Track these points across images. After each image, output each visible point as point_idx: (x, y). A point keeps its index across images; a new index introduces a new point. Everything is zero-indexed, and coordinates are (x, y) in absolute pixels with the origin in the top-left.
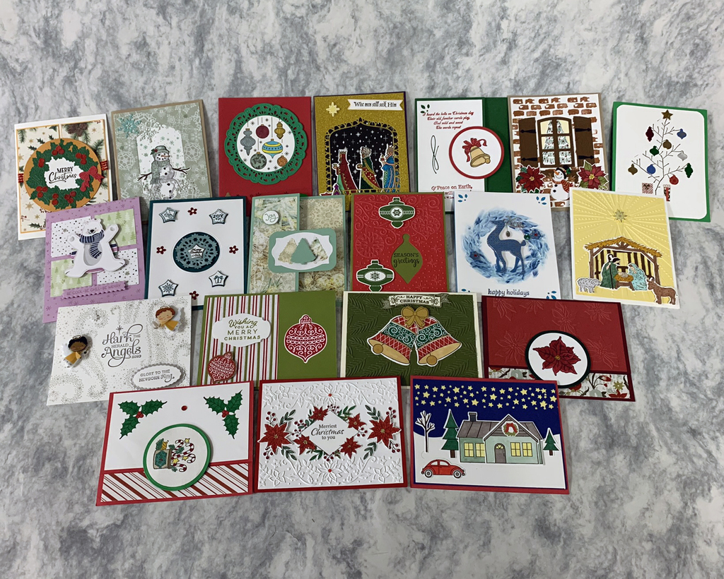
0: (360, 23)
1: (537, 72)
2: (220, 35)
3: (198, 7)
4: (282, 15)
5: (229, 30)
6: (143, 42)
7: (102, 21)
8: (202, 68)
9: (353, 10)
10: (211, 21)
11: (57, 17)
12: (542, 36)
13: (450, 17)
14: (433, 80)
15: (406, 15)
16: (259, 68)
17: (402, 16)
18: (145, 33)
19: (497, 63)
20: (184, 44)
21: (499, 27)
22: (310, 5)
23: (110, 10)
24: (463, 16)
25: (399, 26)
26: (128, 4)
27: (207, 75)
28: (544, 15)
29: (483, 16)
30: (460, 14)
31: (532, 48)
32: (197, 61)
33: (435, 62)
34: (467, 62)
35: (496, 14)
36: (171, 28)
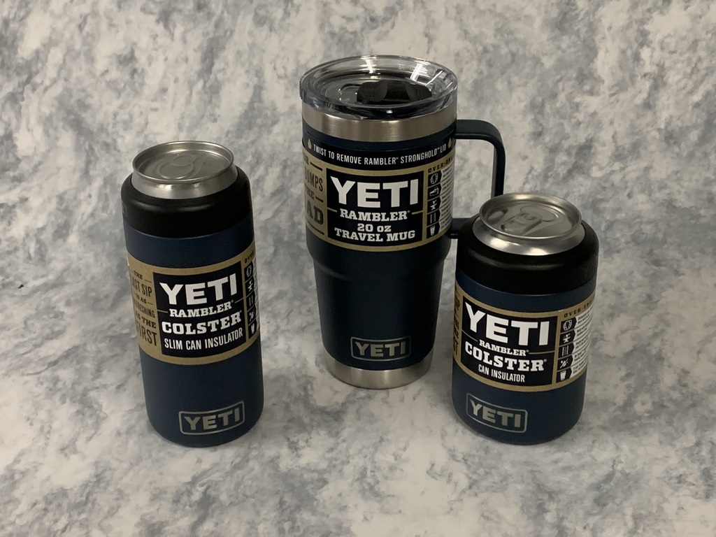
0: (436, 44)
1: (699, 121)
2: (238, 52)
3: (213, 14)
4: (327, 29)
5: (252, 46)
6: (129, 56)
7: (81, 27)
8: (205, 93)
9: (427, 27)
10: (229, 33)
11: (22, 19)
12: (704, 72)
13: (566, 41)
14: (541, 125)
15: (502, 36)
16: (286, 97)
17: (495, 36)
18: (135, 44)
19: (637, 106)
20: (187, 60)
21: (637, 58)
22: (368, 18)
23: (95, 13)
24: (584, 41)
25: (491, 49)
26: (119, 7)
27: (210, 102)
28: (702, 44)
29: (613, 40)
30: (579, 37)
31: (689, 88)
32: (200, 84)
33: (543, 100)
34: (593, 103)
35: (632, 39)
36: (172, 39)
